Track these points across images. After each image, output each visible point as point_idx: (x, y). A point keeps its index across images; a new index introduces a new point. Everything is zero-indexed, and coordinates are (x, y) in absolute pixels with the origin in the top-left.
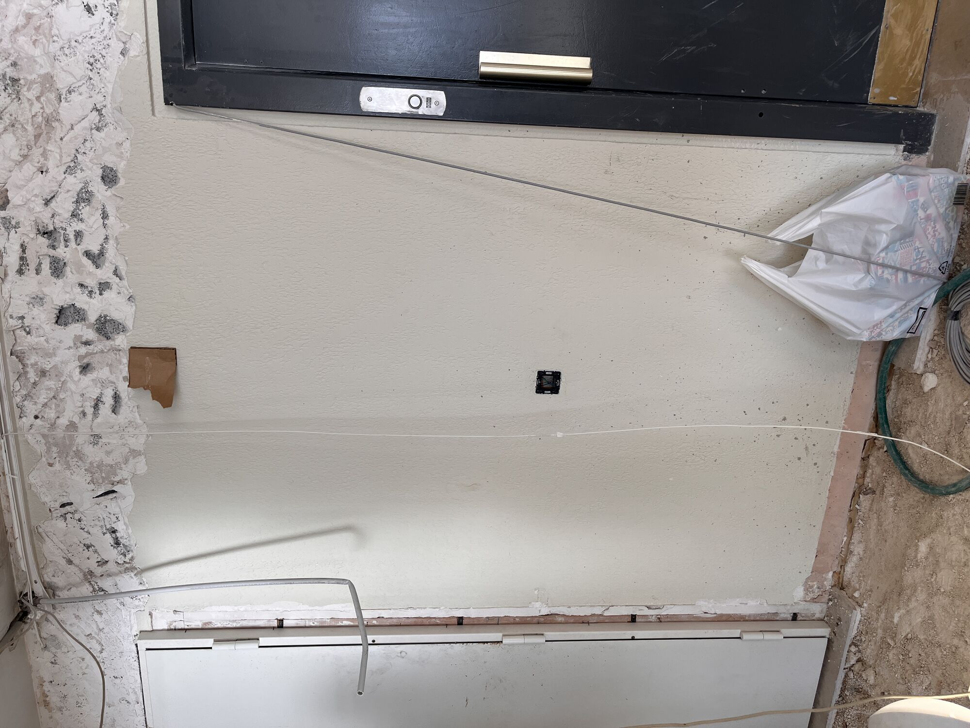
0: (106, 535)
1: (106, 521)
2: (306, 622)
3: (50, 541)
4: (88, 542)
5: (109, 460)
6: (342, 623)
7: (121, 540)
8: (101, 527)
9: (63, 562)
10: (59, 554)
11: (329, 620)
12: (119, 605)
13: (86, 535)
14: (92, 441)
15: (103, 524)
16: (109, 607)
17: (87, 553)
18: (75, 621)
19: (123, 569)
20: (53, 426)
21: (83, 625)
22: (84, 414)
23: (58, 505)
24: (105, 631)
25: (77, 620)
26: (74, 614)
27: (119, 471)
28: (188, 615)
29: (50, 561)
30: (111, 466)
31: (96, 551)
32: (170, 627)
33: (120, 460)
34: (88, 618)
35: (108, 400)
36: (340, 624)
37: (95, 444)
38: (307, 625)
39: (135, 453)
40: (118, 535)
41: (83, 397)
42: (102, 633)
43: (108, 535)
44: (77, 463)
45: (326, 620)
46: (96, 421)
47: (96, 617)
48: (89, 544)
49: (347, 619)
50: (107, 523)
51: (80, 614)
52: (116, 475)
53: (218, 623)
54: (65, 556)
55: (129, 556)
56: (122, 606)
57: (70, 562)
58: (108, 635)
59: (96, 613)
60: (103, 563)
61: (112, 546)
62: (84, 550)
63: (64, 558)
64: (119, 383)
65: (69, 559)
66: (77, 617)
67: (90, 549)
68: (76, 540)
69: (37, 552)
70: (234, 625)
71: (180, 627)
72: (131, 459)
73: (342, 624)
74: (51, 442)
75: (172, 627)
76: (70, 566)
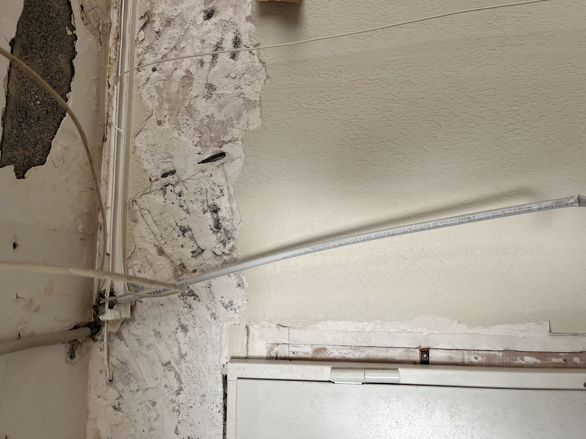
0: (206, 214)
1: (208, 194)
2: (463, 355)
3: (144, 222)
4: (184, 224)
5: (220, 116)
6: (523, 359)
7: (222, 223)
8: (203, 202)
9: (154, 251)
10: (150, 241)
11: (501, 354)
12: (209, 318)
13: (184, 214)
14: (206, 94)
15: (205, 199)
16: (197, 321)
17: (182, 240)
18: (153, 340)
19: (220, 262)
20: (169, 78)
21: (161, 347)
22: (202, 63)
23: (159, 174)
24: (187, 358)
25: (157, 340)
26: (154, 330)
27: (230, 129)
28: (296, 335)
29: (140, 249)
30: (223, 123)
31: (192, 238)
32: (270, 354)
33: (233, 115)
34: (169, 337)
35: (228, 45)
36: (519, 361)
37: (208, 97)
38: (466, 361)
39: (249, 104)
40: (220, 214)
41: (203, 44)
42: (183, 362)
43: (209, 214)
44: (187, 122)
45: (497, 353)
46: (213, 70)
47: (180, 334)
48: (186, 226)
49: (531, 353)
50: (209, 198)
51: (162, 329)
52: (226, 134)
53: (335, 351)
54: (157, 243)
55: (229, 246)
56: (213, 319)
57: (161, 252)
58: (191, 366)
59: (180, 329)
60: (198, 252)
61: (211, 229)
62: (179, 236)
63: (155, 246)
64: (241, 24)
65: (161, 248)
66: (158, 334)
67: (186, 234)
68: (172, 221)
69: (127, 234)
70: (358, 355)
71: (283, 355)
72: (244, 113)
73: (523, 362)
74: (165, 98)
75: (273, 354)
76: (160, 257)
